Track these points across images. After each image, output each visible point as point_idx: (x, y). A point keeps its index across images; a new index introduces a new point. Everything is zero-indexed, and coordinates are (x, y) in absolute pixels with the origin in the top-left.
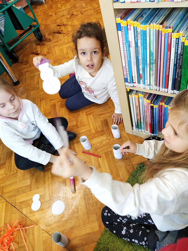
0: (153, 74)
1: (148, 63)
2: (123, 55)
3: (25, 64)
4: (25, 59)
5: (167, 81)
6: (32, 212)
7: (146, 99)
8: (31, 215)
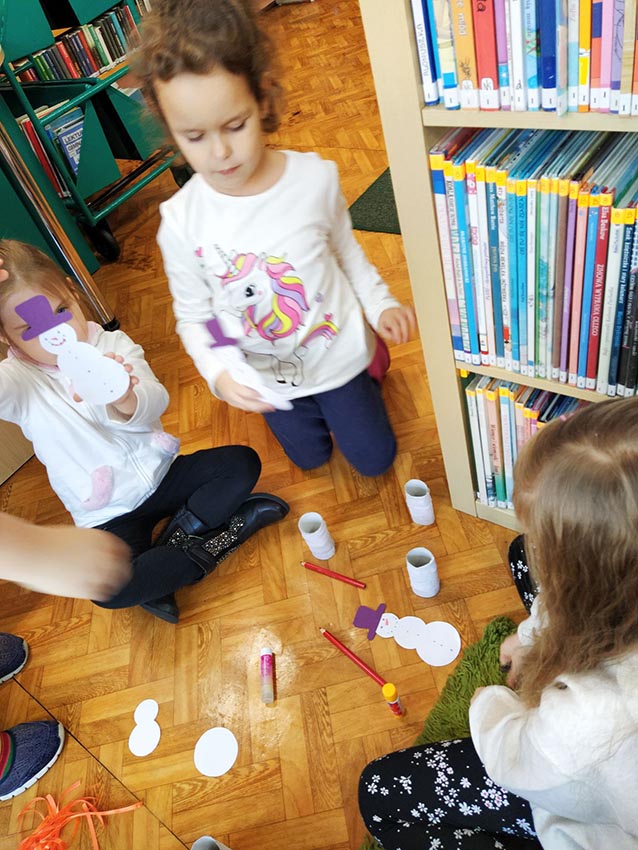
0: (546, 331)
1: (529, 294)
2: (448, 267)
3: (140, 269)
4: (141, 250)
5: (592, 356)
6: (130, 759)
7: (522, 405)
8: (126, 769)
